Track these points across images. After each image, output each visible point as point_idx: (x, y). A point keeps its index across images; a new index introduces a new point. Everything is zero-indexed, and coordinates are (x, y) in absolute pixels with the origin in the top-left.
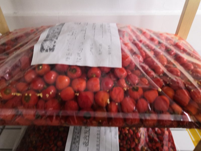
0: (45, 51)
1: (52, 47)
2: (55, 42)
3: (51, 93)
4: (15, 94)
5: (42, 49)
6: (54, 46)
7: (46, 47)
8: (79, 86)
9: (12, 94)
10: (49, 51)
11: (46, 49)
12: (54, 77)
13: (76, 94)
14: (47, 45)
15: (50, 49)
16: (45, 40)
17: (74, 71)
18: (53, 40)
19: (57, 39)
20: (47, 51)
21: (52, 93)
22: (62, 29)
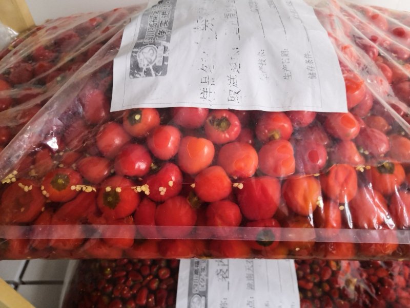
0: (142, 74)
1: (159, 62)
2: (165, 49)
3: (171, 184)
4: (78, 188)
5: (135, 68)
6: (165, 59)
7: (143, 64)
8: (242, 165)
9: (73, 188)
10: (153, 72)
11: (144, 69)
12: (173, 143)
13: (236, 185)
14: (146, 57)
15: (157, 69)
16: (139, 45)
17: (224, 124)
18: (160, 44)
19: (168, 40)
20: (148, 73)
21: (174, 183)
22: (176, 14)
